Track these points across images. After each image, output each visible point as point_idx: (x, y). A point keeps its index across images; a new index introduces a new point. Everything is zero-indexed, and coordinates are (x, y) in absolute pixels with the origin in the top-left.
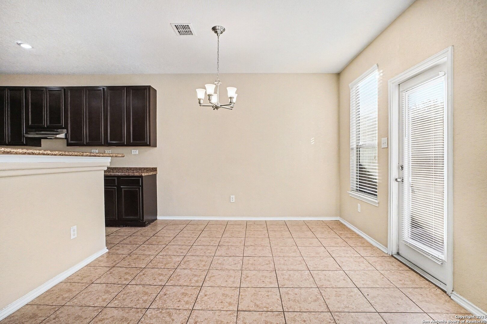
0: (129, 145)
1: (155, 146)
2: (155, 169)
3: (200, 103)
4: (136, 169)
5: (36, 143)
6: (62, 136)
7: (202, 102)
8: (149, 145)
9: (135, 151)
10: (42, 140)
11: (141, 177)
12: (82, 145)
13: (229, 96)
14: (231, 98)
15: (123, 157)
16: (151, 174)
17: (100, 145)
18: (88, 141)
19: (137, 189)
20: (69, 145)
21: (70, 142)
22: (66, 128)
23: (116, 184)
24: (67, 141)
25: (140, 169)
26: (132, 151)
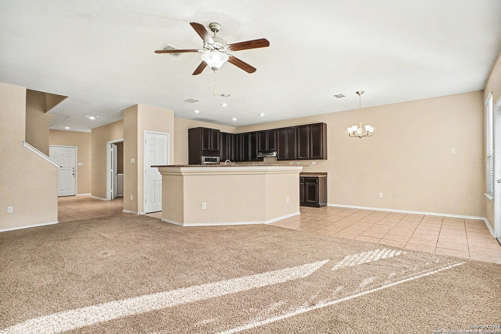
0: (311, 159)
1: (326, 159)
2: (326, 174)
3: (350, 135)
4: (314, 173)
5: (261, 159)
6: (275, 154)
7: (351, 135)
8: (322, 159)
9: (314, 162)
10: (264, 158)
11: (318, 178)
12: (285, 160)
13: (366, 131)
14: (367, 132)
15: (309, 166)
16: (324, 176)
17: (294, 159)
18: (288, 158)
19: (315, 185)
20: (278, 160)
21: (278, 158)
22: (277, 151)
23: (303, 182)
24: (277, 158)
25: (317, 173)
26: (312, 162)
